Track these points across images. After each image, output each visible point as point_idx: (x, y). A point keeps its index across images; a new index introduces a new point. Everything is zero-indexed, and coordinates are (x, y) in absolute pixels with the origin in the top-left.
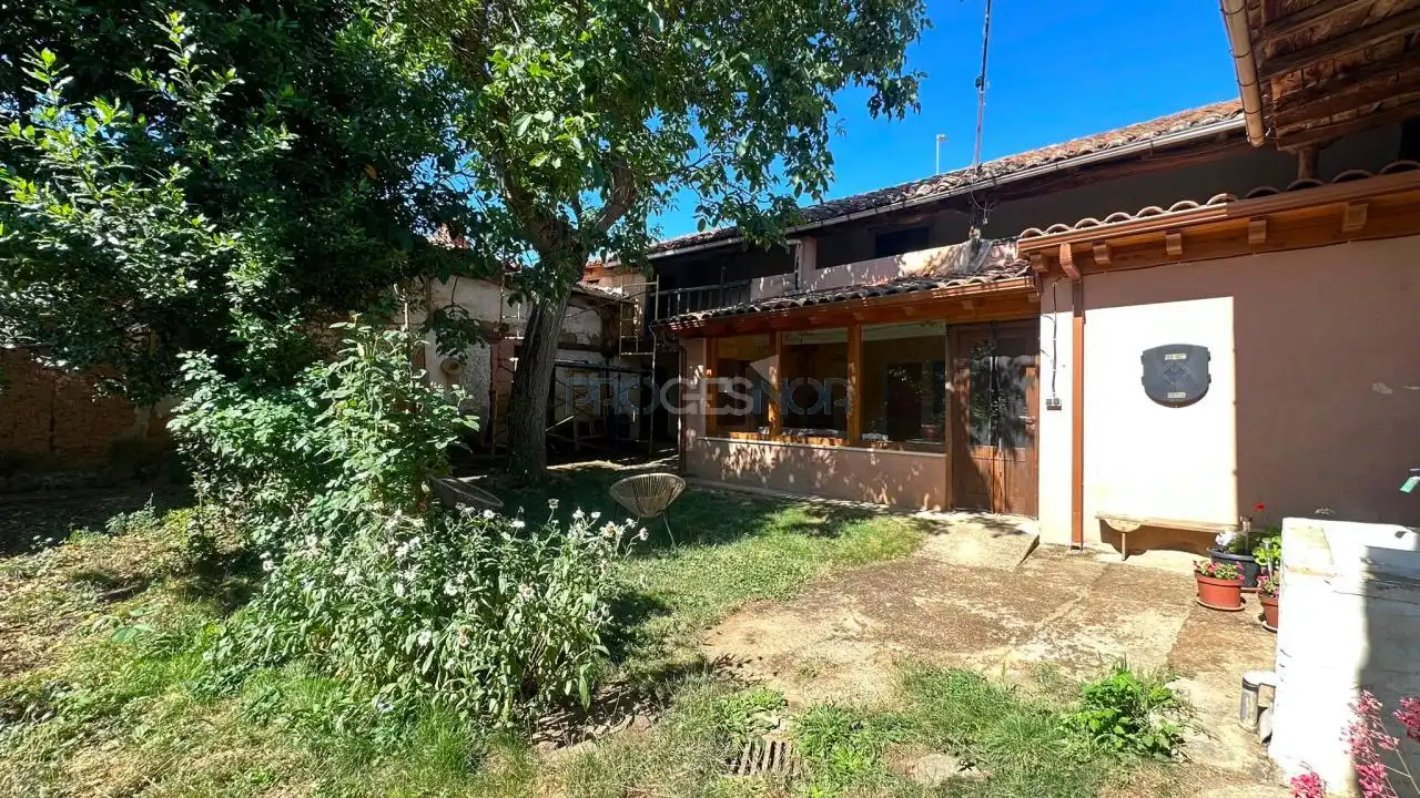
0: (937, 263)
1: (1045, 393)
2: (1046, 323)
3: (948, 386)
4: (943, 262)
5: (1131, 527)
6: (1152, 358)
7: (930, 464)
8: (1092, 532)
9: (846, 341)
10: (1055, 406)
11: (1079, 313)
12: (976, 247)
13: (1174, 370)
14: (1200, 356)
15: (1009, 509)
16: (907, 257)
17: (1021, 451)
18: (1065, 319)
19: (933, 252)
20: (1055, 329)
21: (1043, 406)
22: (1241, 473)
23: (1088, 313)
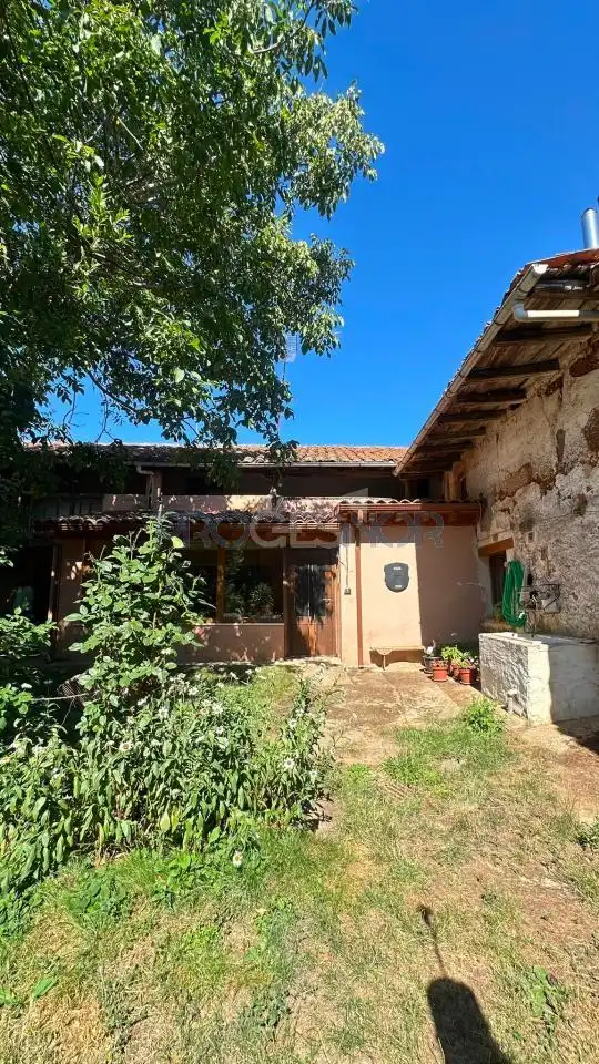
0: (252, 506)
1: (343, 588)
2: (342, 548)
3: (285, 583)
4: (256, 506)
5: (388, 653)
6: (388, 569)
7: (273, 631)
8: (367, 657)
9: (216, 548)
10: (348, 593)
11: (358, 545)
12: (274, 500)
13: (397, 575)
14: (405, 568)
15: (319, 654)
16: (234, 498)
17: (324, 618)
18: (352, 546)
19: (251, 497)
20: (346, 552)
21: (343, 592)
23: (361, 545)
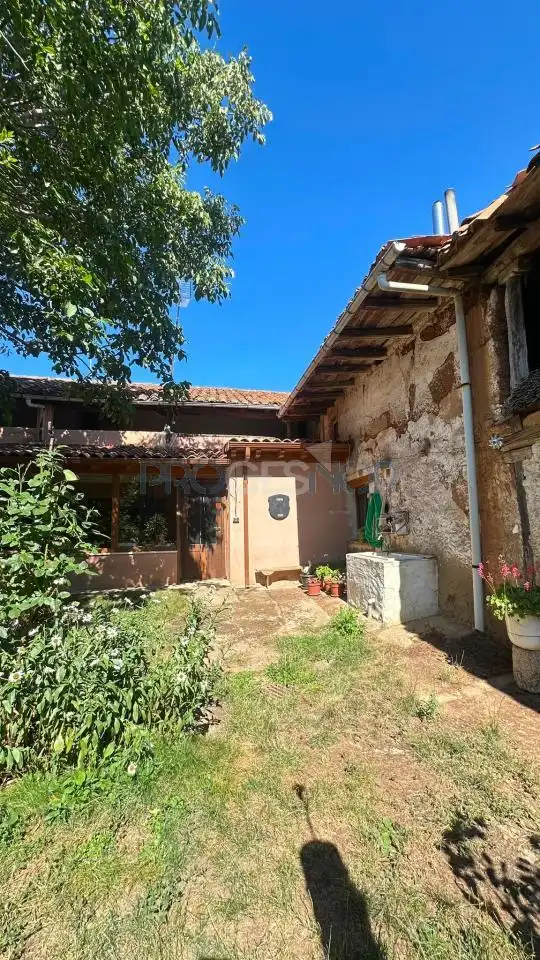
0: (147, 441)
1: (232, 516)
2: (232, 482)
3: (178, 513)
4: (150, 441)
5: (271, 573)
6: (272, 500)
7: (167, 557)
8: (253, 578)
9: (110, 482)
10: (236, 521)
11: (245, 479)
12: (168, 437)
13: (279, 505)
14: (286, 499)
15: (209, 577)
16: (128, 433)
17: (214, 545)
18: (240, 480)
19: (145, 434)
20: (235, 484)
21: (232, 521)
22: (301, 546)
